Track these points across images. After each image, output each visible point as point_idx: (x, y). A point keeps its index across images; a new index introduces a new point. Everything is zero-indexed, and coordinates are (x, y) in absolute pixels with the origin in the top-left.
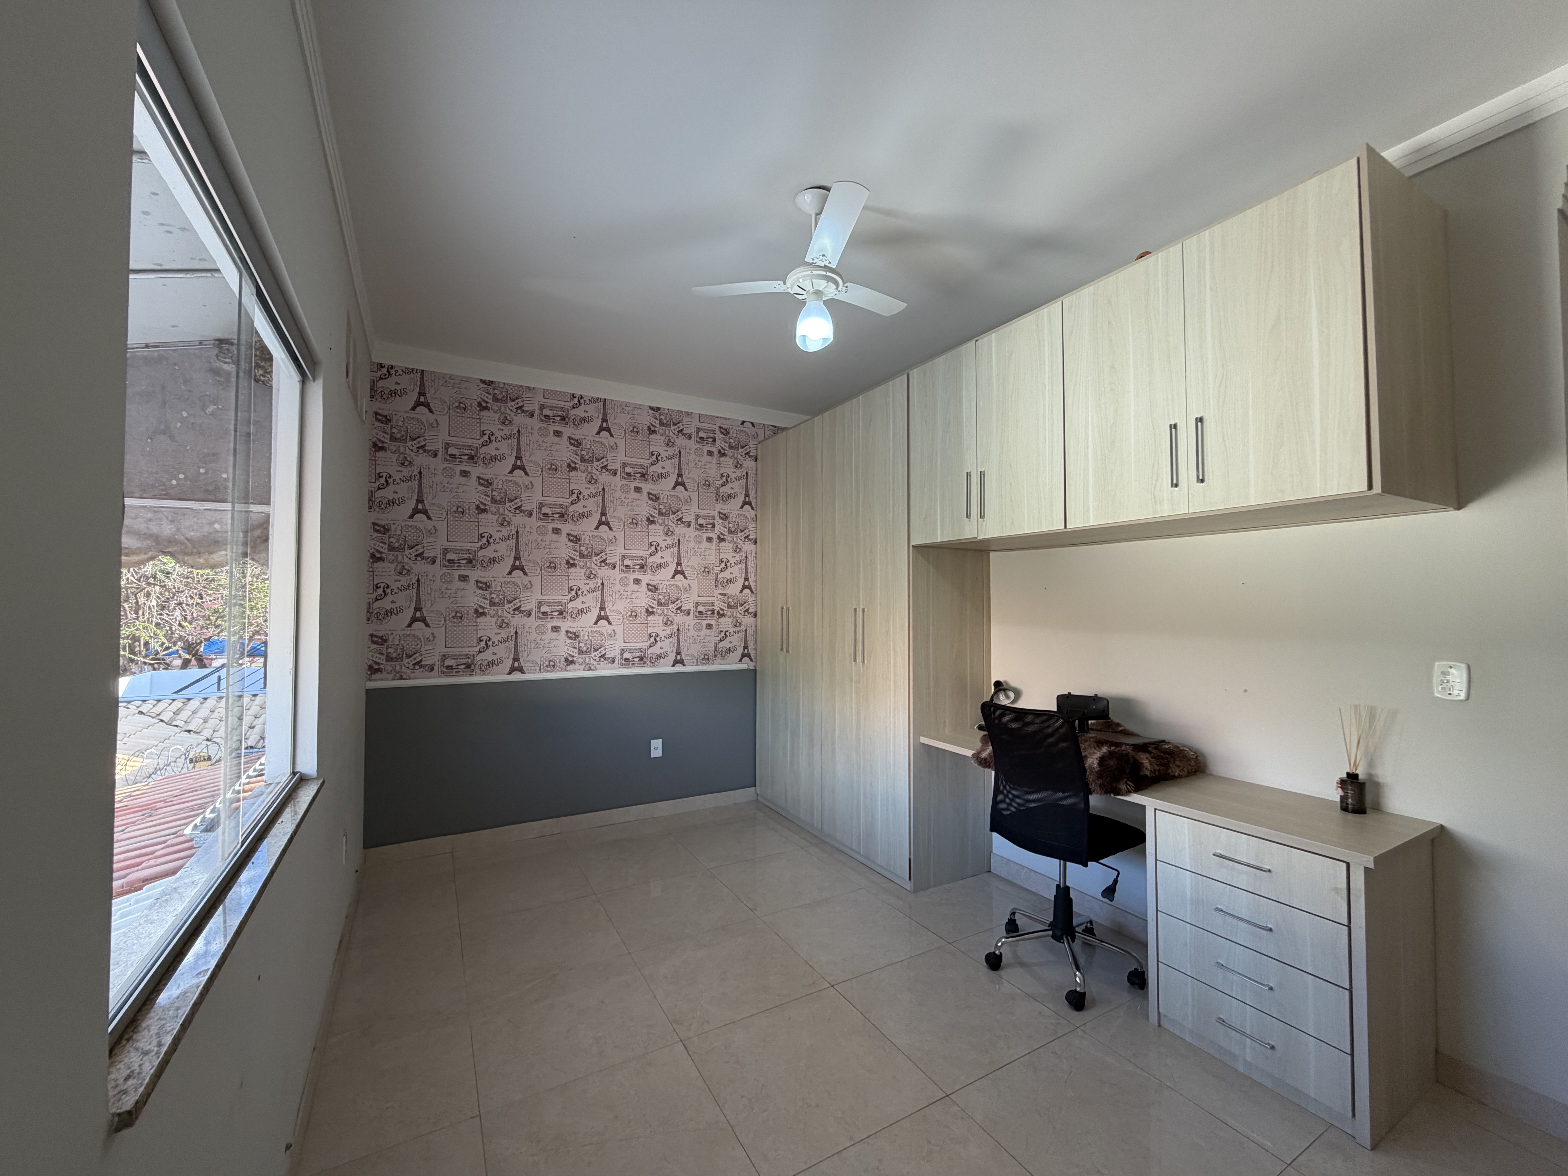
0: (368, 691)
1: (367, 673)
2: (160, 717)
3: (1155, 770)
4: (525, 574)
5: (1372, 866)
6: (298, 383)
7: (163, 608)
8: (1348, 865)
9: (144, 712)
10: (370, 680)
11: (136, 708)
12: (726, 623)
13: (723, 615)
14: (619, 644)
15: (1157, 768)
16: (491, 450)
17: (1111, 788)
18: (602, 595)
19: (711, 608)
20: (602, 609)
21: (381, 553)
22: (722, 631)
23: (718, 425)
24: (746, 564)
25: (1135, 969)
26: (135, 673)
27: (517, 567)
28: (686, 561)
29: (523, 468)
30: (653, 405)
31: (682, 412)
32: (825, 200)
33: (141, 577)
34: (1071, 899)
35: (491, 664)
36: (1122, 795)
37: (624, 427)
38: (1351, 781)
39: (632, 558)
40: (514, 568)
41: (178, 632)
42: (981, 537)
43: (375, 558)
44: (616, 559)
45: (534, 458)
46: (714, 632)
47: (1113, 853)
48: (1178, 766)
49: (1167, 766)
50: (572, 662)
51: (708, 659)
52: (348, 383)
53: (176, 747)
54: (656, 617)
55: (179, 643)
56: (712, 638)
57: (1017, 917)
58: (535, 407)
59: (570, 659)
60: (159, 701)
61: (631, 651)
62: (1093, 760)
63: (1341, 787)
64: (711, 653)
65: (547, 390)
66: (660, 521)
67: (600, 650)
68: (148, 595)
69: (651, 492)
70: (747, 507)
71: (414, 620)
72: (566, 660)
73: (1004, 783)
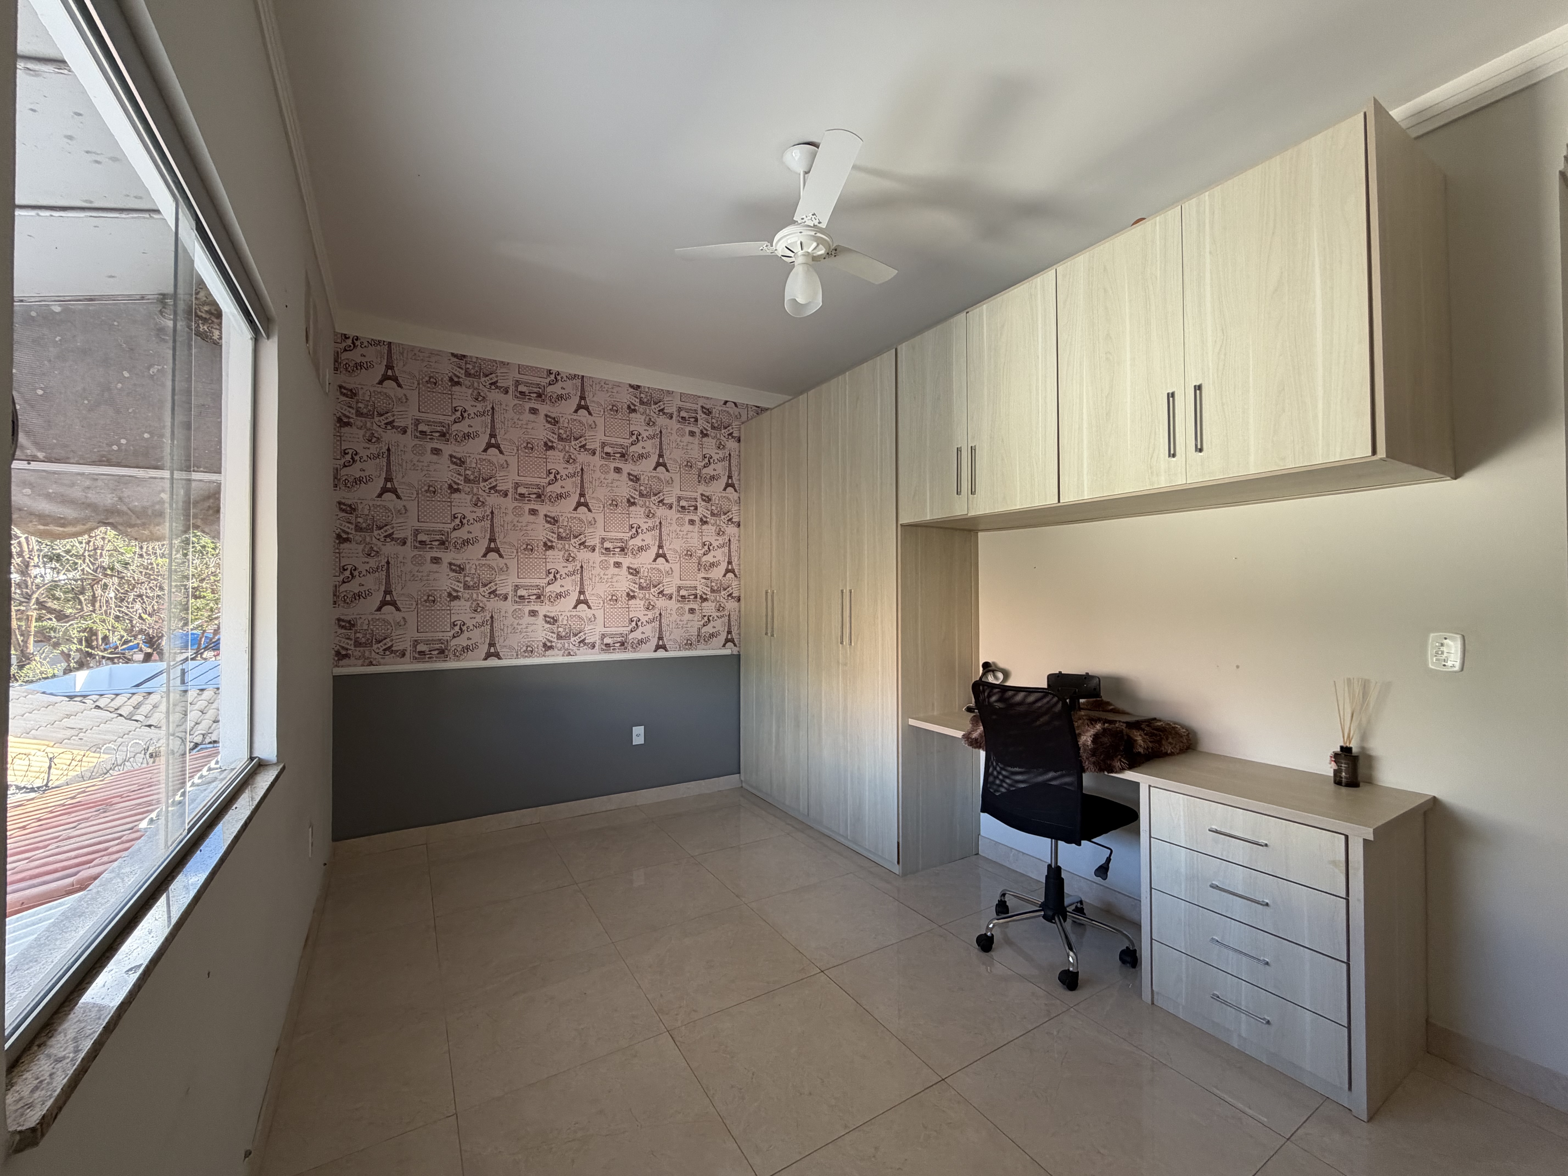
0: (337, 679)
1: (334, 659)
2: (119, 712)
3: (1148, 747)
4: (501, 556)
5: (1371, 837)
6: (250, 341)
7: (122, 600)
8: (1347, 837)
9: (102, 706)
10: (337, 666)
11: (92, 702)
12: (709, 608)
13: (706, 600)
14: (600, 629)
15: (1150, 745)
16: (463, 427)
17: (1104, 766)
18: (582, 579)
19: (693, 592)
20: (582, 592)
21: (348, 533)
22: (705, 616)
23: (700, 404)
24: (729, 547)
25: (1127, 947)
26: (92, 667)
27: (492, 549)
28: (668, 544)
29: (498, 447)
30: (633, 383)
31: (662, 390)
32: (814, 156)
33: (97, 568)
34: (1063, 879)
35: (466, 649)
36: (1116, 772)
37: (603, 404)
38: (1345, 755)
39: (611, 540)
40: (489, 550)
41: (138, 625)
42: (972, 513)
43: (342, 539)
44: (596, 541)
45: (508, 436)
46: (697, 616)
47: (1106, 831)
48: (1170, 743)
49: (1159, 742)
50: (551, 647)
51: (691, 644)
52: (308, 348)
53: (135, 741)
54: (638, 601)
55: (140, 636)
56: (696, 622)
57: (1007, 898)
58: (510, 383)
59: (549, 644)
60: (117, 695)
61: (612, 636)
62: (1086, 738)
63: (1335, 761)
64: (694, 638)
65: (523, 365)
66: (641, 503)
67: (579, 635)
68: (105, 586)
69: (632, 472)
70: (730, 489)
71: (384, 603)
72: (545, 645)
73: (995, 764)
